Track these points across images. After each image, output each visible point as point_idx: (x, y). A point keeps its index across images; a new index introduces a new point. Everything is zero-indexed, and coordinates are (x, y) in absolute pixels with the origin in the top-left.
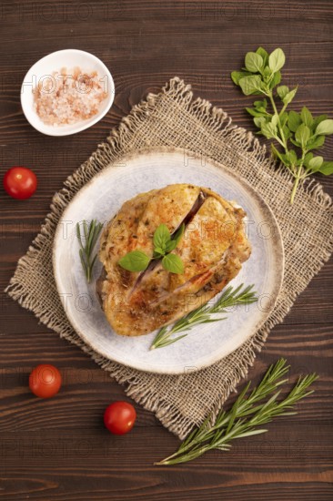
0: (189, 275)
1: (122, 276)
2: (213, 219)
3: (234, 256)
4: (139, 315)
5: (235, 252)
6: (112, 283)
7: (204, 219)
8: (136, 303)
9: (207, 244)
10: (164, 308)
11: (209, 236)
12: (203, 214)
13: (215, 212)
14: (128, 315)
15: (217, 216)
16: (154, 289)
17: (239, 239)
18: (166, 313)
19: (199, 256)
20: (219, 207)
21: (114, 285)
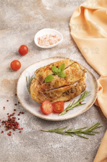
0: (62, 83)
1: (40, 78)
2: (75, 69)
3: (80, 85)
4: (41, 93)
5: (80, 84)
6: (36, 79)
7: (72, 68)
8: (42, 88)
9: (71, 76)
10: (51, 95)
11: (72, 73)
12: (72, 66)
13: (76, 67)
14: (38, 92)
15: (77, 68)
16: (49, 85)
17: (83, 80)
18: (51, 97)
19: (67, 78)
20: (78, 66)
21: (36, 80)
